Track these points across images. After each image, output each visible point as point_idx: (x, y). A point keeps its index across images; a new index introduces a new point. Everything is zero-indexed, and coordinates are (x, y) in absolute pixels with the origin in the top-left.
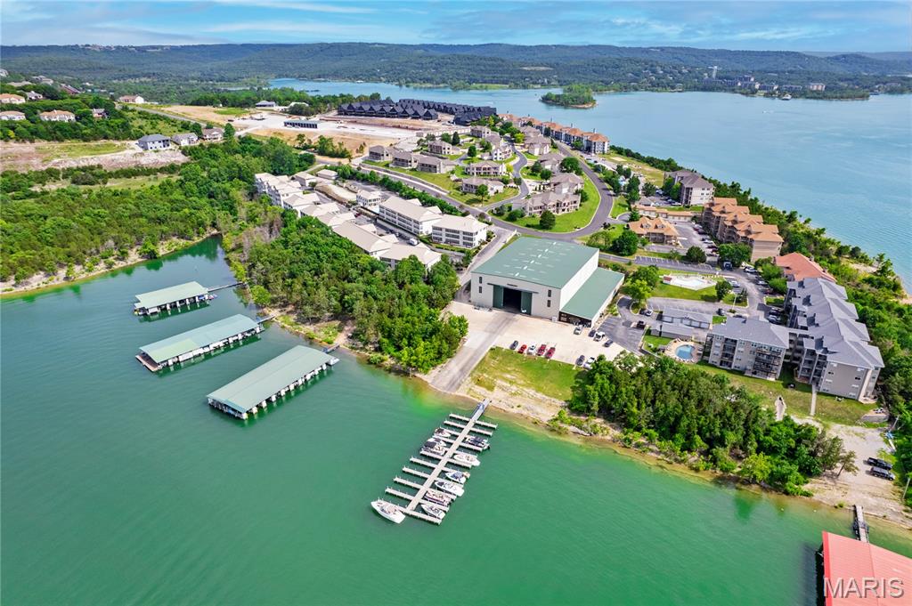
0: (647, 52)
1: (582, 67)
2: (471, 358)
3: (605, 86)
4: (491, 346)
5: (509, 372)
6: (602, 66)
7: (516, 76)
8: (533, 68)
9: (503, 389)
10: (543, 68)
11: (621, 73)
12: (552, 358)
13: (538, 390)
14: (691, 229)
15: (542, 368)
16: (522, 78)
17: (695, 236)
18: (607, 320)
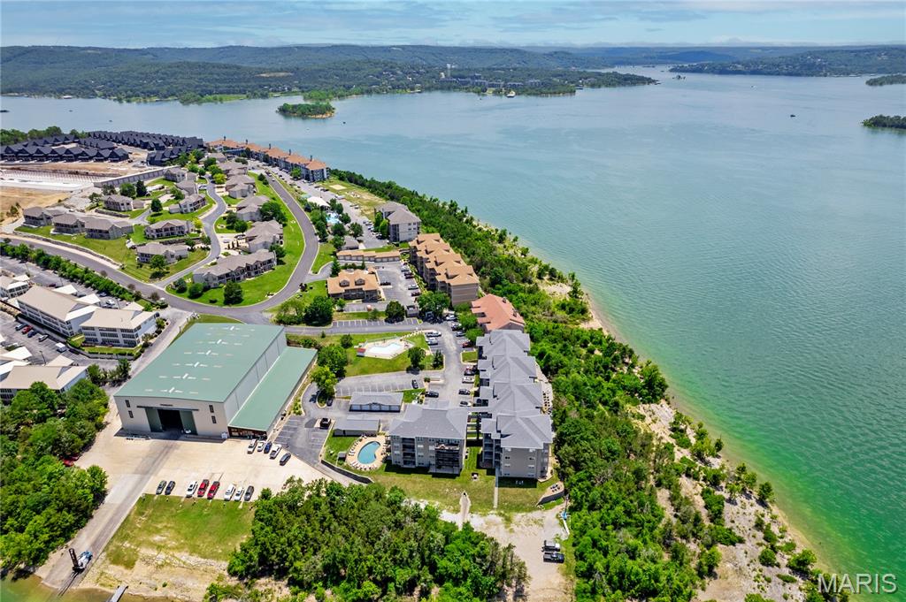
0: (390, 51)
1: (323, 71)
2: (111, 520)
3: (345, 91)
4: (140, 495)
5: (158, 531)
6: (343, 69)
7: (254, 84)
8: (272, 75)
9: (147, 561)
10: (282, 74)
11: (363, 76)
12: (216, 497)
13: (194, 550)
14: (399, 272)
15: (200, 515)
16: (260, 87)
17: (401, 282)
18: (287, 423)
